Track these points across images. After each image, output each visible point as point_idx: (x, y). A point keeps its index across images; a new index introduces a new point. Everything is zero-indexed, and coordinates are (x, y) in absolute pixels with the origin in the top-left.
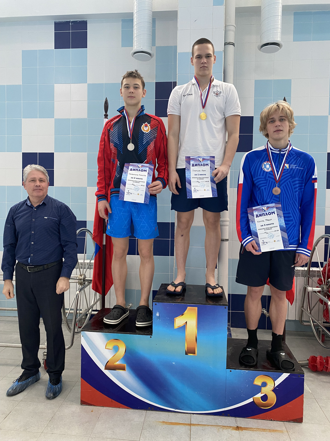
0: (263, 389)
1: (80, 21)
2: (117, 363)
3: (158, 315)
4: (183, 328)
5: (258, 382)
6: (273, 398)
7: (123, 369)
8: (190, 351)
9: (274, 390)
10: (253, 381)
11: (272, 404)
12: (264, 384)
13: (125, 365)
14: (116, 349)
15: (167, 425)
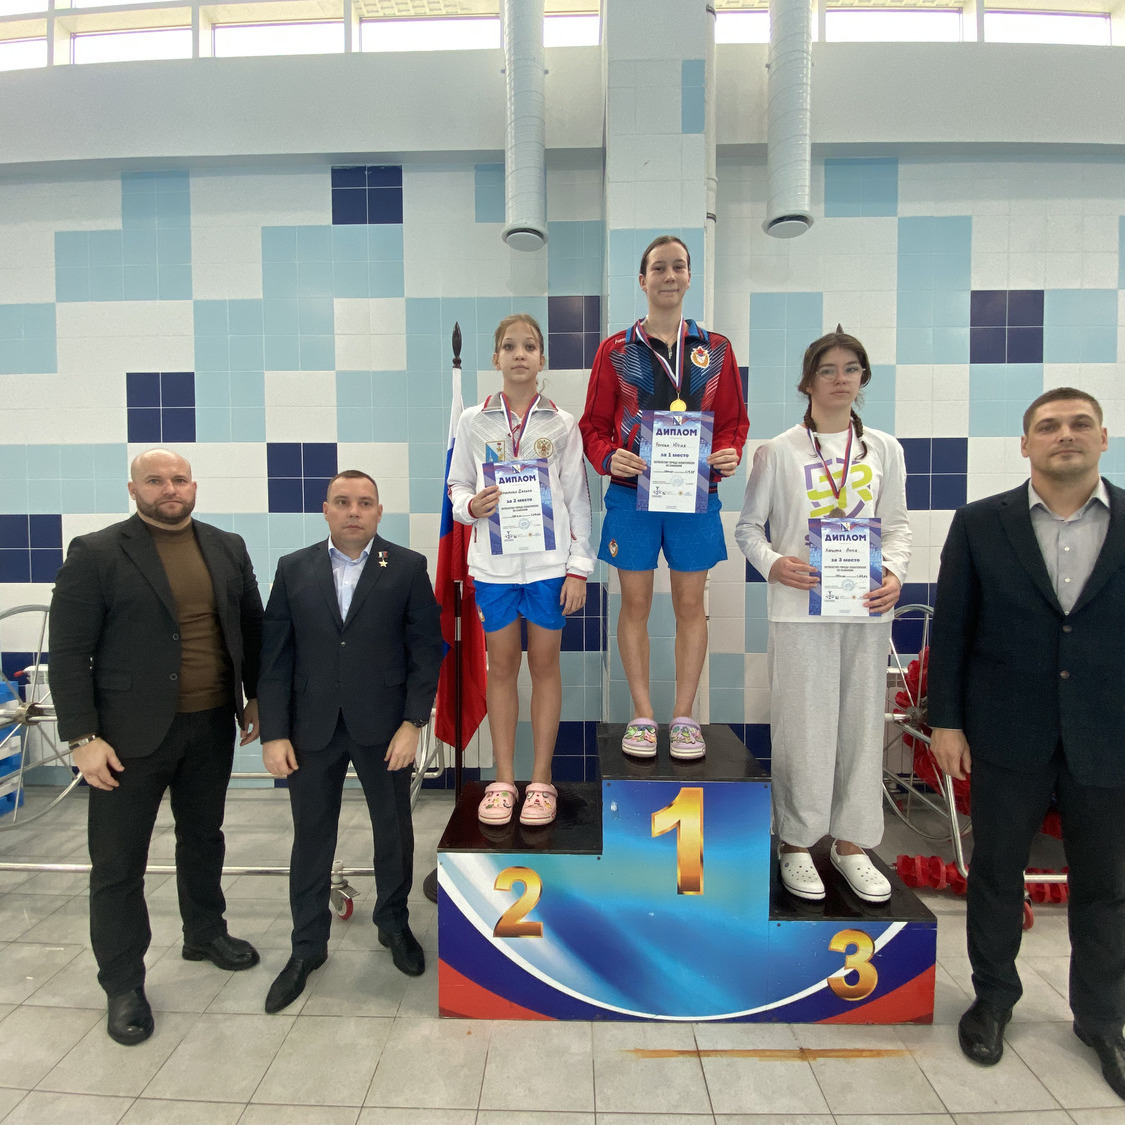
0: (851, 960)
1: (386, 167)
2: (523, 921)
3: (614, 807)
4: (672, 835)
5: (838, 944)
6: (870, 976)
7: (536, 932)
8: (689, 885)
9: (875, 960)
10: (828, 943)
11: (869, 989)
12: (852, 949)
13: (542, 924)
14: (519, 889)
15: (646, 1059)
